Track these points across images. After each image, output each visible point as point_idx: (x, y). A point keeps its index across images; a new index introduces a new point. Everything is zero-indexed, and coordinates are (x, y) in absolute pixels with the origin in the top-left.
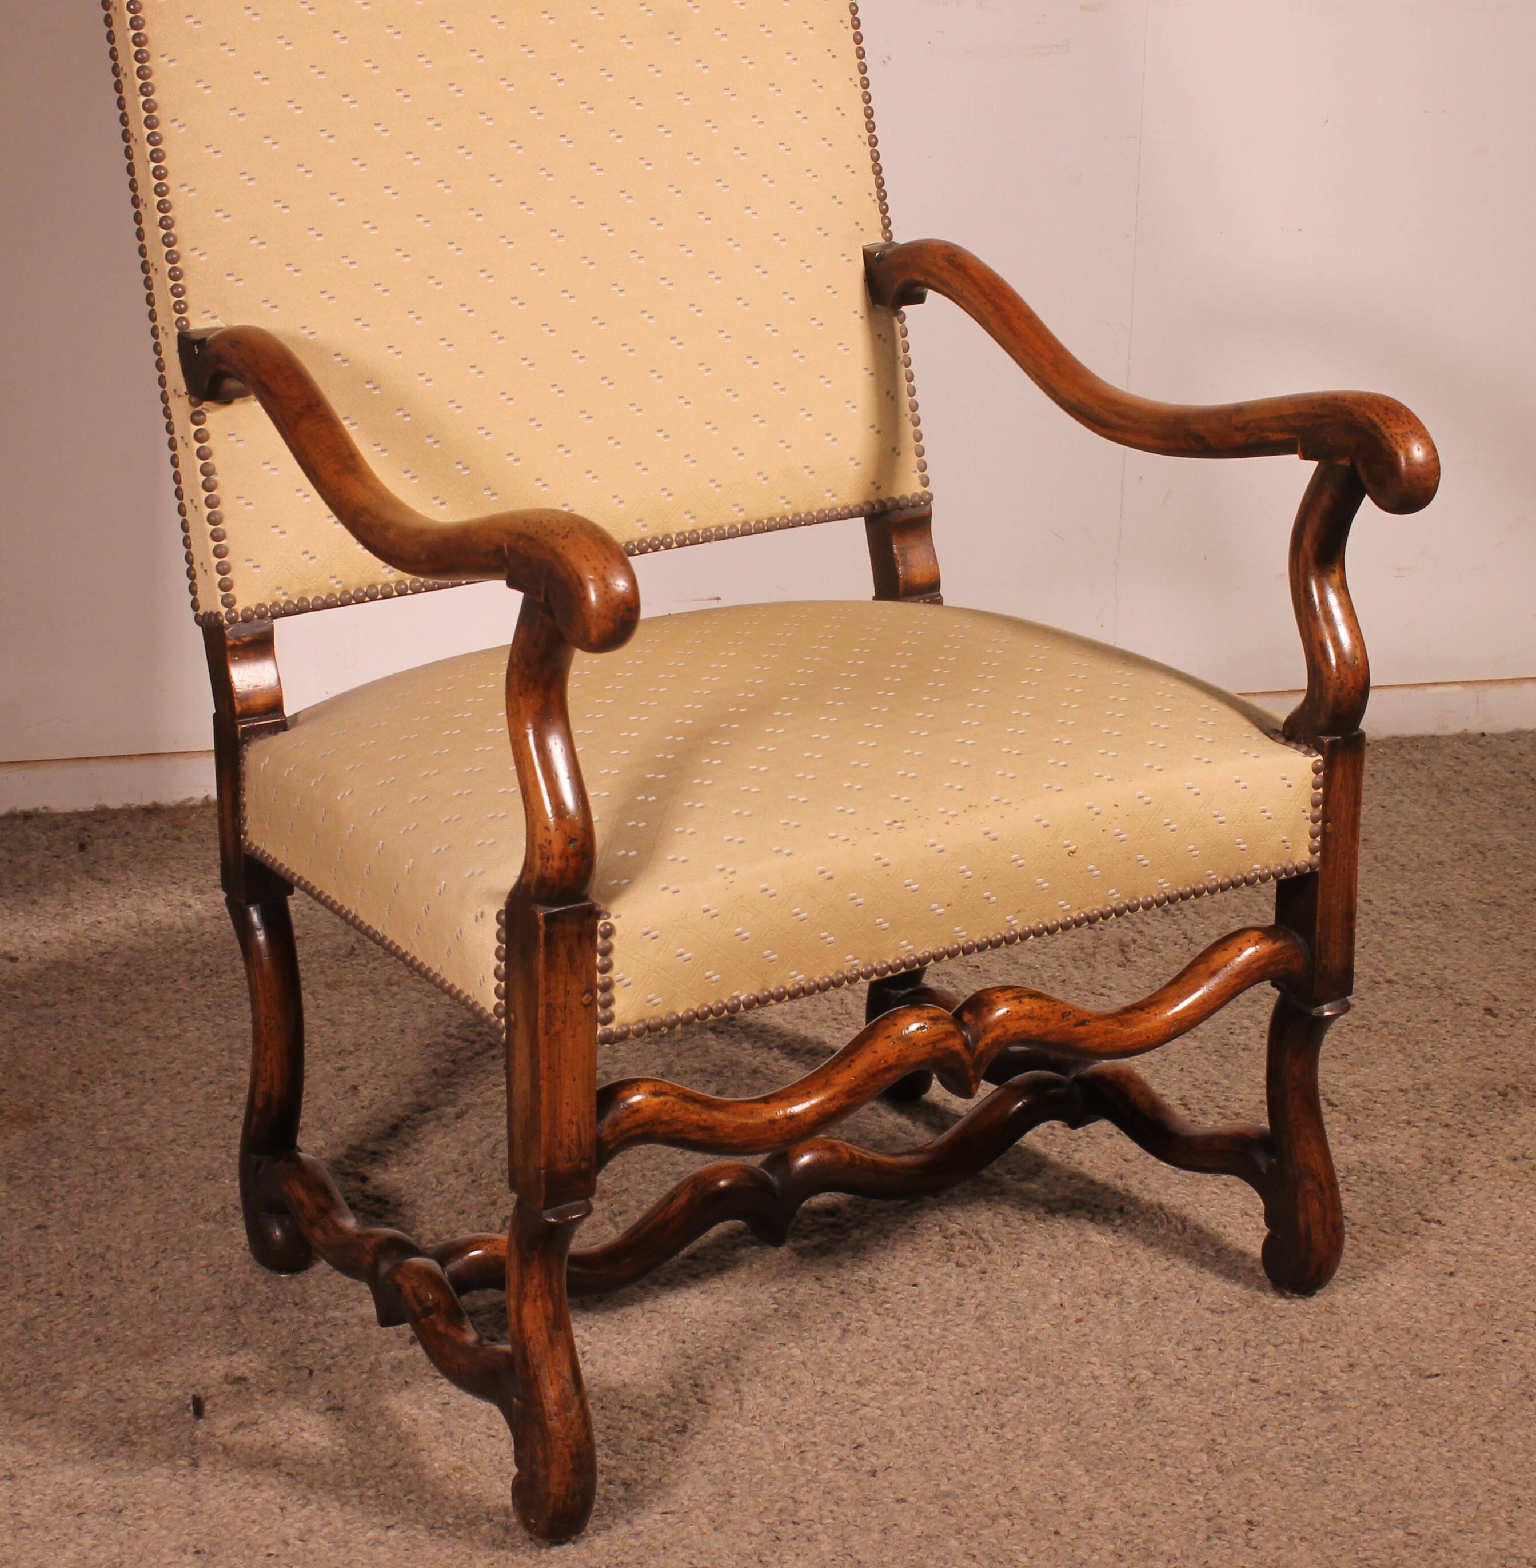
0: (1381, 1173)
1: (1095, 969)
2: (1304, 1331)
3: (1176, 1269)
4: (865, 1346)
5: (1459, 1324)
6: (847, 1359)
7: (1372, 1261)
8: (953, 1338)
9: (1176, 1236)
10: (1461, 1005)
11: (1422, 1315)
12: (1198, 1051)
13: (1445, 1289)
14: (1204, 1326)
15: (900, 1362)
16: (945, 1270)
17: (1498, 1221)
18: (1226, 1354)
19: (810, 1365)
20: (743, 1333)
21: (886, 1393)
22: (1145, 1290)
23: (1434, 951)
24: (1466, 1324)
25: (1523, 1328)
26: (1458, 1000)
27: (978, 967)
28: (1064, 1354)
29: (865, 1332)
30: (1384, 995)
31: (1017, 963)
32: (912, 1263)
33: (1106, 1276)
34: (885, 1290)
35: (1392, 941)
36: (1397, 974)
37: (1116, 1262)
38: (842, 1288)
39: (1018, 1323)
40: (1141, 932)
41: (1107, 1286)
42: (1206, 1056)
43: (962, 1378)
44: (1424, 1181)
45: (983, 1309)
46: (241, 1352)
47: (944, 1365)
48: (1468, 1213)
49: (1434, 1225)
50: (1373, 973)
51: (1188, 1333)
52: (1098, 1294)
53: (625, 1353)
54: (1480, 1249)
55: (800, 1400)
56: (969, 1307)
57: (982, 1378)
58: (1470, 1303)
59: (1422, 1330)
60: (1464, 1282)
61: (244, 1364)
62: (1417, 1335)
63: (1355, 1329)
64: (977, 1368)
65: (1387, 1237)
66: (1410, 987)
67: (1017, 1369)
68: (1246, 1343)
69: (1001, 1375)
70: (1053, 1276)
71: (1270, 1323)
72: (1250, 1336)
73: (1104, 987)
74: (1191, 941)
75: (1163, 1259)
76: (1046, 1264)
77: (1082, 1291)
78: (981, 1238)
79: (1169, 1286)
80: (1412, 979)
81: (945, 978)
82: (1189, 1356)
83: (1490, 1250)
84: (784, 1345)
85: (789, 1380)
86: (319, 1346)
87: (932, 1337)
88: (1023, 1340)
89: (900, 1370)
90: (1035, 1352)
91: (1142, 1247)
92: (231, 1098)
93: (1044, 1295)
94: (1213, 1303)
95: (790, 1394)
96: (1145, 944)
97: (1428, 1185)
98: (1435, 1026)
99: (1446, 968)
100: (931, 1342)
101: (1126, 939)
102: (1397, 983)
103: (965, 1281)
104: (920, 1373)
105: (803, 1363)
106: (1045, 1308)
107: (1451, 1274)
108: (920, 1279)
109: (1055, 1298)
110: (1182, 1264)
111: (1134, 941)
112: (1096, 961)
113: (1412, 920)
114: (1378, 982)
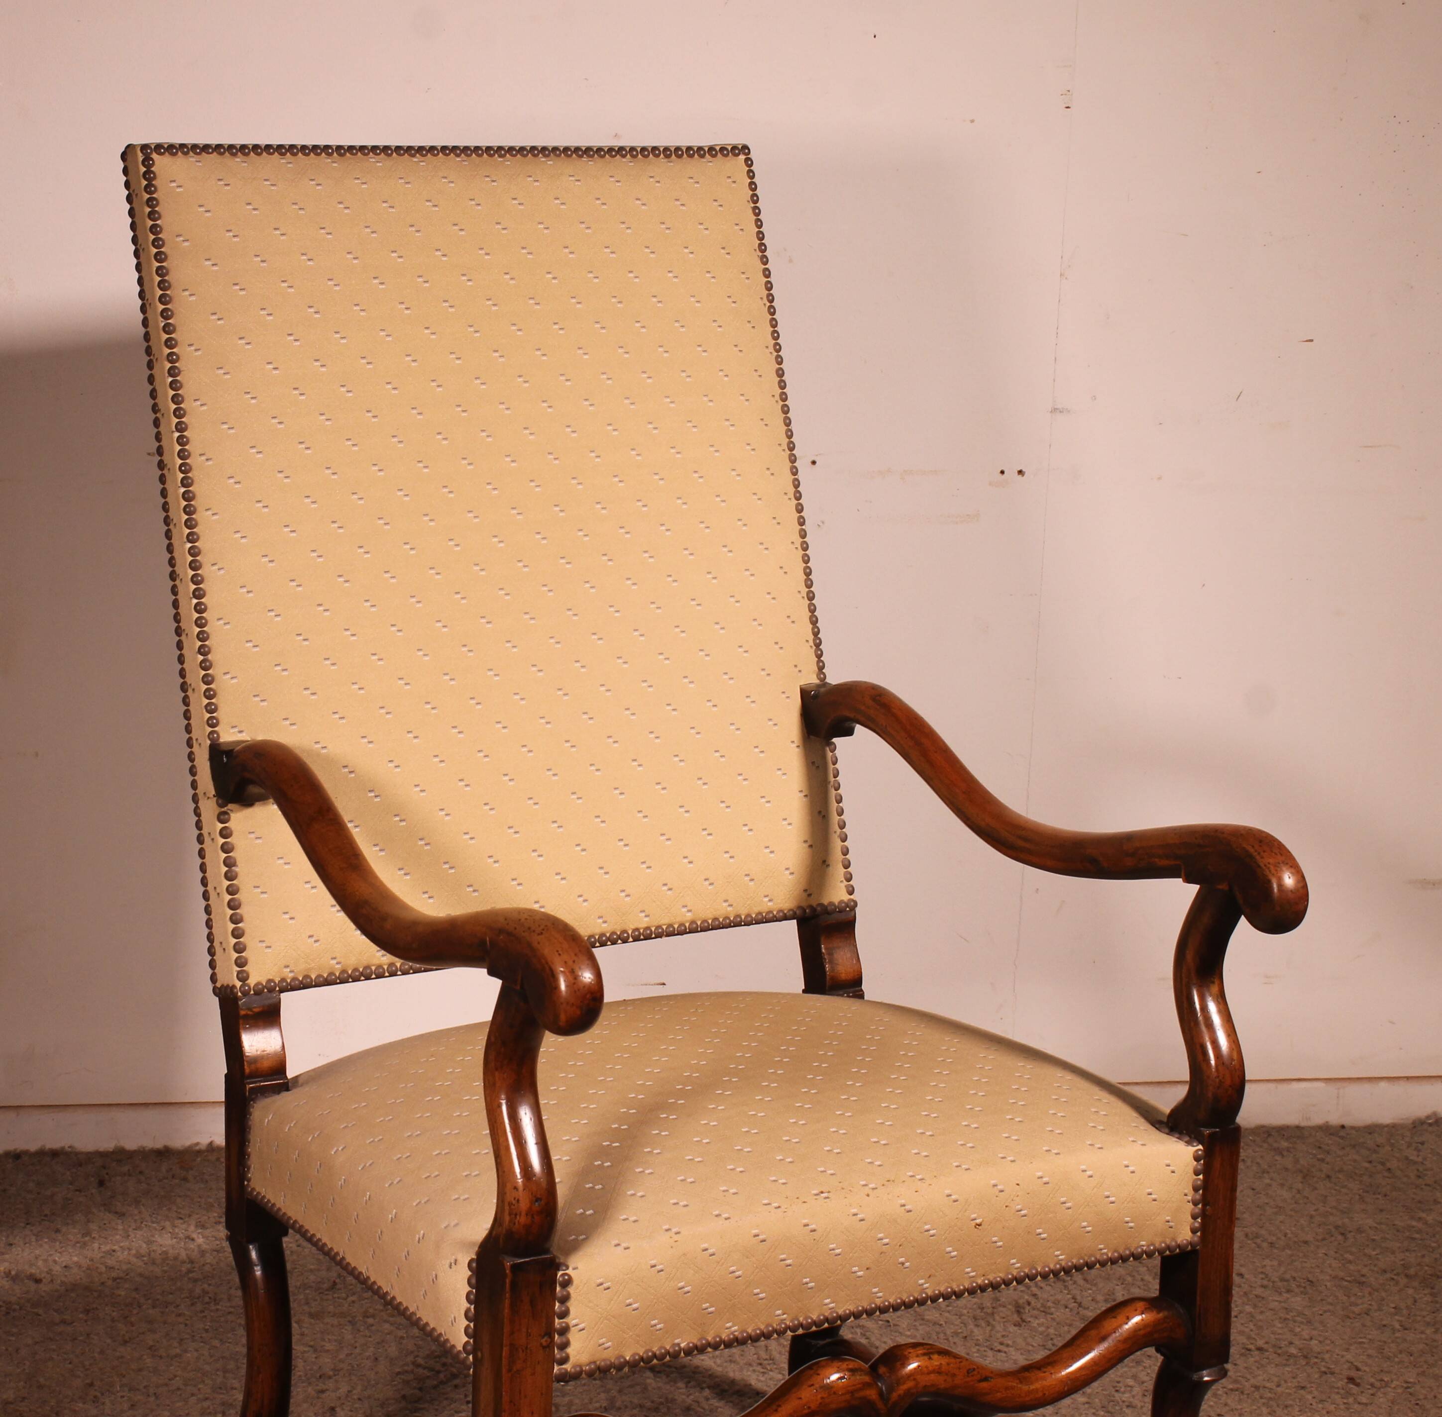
1: (993, 1327)
10: (1325, 1373)
12: (1087, 1406)
23: (1302, 1323)
26: (1323, 1369)
27: (888, 1321)
30: (1256, 1362)
31: (923, 1319)
35: (1262, 1312)
36: (1267, 1343)
40: (1035, 1295)
42: (1094, 1411)
50: (1245, 1341)
66: (1279, 1355)
73: (1001, 1344)
74: (1080, 1305)
80: (1280, 1348)
81: (859, 1331)
96: (1039, 1305)
98: (1302, 1392)
99: (1311, 1339)
101: (1021, 1301)
102: (1267, 1351)
111: (1029, 1304)
112: (994, 1320)
113: (1280, 1294)
114: (1249, 1350)
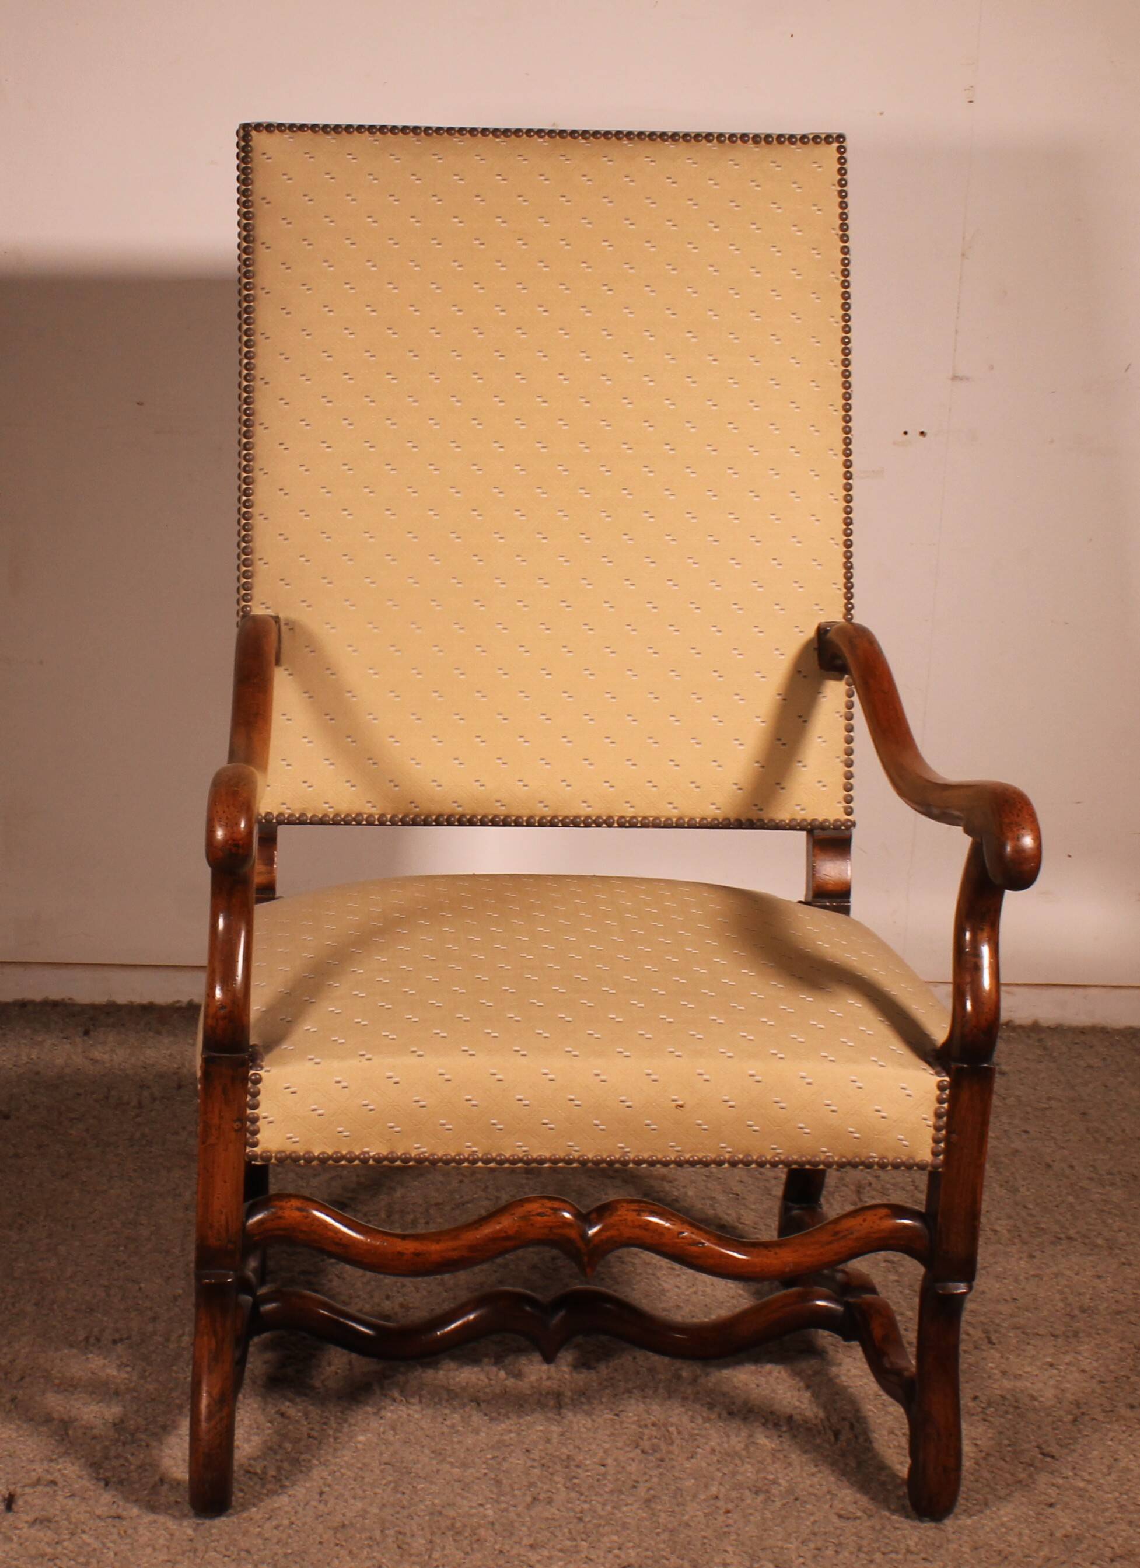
0: (1017, 1408)
2: (911, 1543)
3: (820, 1475)
4: (547, 1514)
5: (1045, 1552)
6: (529, 1524)
7: (988, 1486)
8: (620, 1515)
9: (828, 1446)
10: (1124, 1264)
11: (1015, 1540)
12: (896, 1284)
13: (1042, 1518)
14: (830, 1529)
15: (570, 1533)
16: (631, 1455)
17: (1104, 1461)
18: (841, 1556)
19: (497, 1526)
20: (453, 1491)
21: (550, 1558)
22: (790, 1491)
23: (1116, 1215)
24: (1051, 1552)
25: (1099, 1562)
26: (1123, 1260)
27: (738, 1195)
28: (705, 1541)
29: (550, 1501)
30: (1062, 1250)
31: (770, 1194)
32: (607, 1446)
33: (762, 1475)
34: (578, 1466)
35: (1082, 1203)
36: (1078, 1233)
37: (774, 1462)
38: (543, 1461)
39: (677, 1509)
41: (759, 1484)
42: (901, 1288)
43: (616, 1552)
44: (1050, 1419)
45: (652, 1492)
46: (60, 1460)
47: (605, 1539)
48: (1080, 1451)
49: (1048, 1459)
50: (1058, 1230)
51: (815, 1534)
52: (750, 1490)
53: (354, 1498)
54: (1082, 1484)
55: (479, 1556)
56: (642, 1491)
57: (632, 1553)
58: (1059, 1534)
59: (1012, 1554)
60: (1060, 1513)
61: (59, 1470)
62: (1006, 1558)
63: (955, 1546)
64: (631, 1544)
65: (1006, 1466)
66: (1085, 1244)
67: (663, 1550)
68: (859, 1549)
69: (649, 1553)
70: (718, 1470)
71: (885, 1532)
72: (865, 1542)
75: (812, 1466)
76: (715, 1459)
77: (738, 1486)
78: (668, 1431)
79: (811, 1490)
80: (1089, 1238)
81: (709, 1202)
82: (808, 1555)
83: (1090, 1487)
84: (481, 1505)
85: (475, 1538)
86: (122, 1461)
87: (602, 1513)
88: (676, 1524)
89: (568, 1539)
90: (682, 1536)
91: (799, 1452)
92: (125, 1247)
93: (706, 1486)
94: (842, 1509)
95: (472, 1550)
96: (879, 1187)
97: (1053, 1422)
98: (1098, 1281)
99: (1120, 1231)
100: (601, 1517)
102: (1076, 1240)
103: (645, 1466)
104: (584, 1543)
105: (493, 1523)
106: (703, 1497)
107: (1051, 1505)
108: (609, 1461)
109: (714, 1490)
110: (827, 1472)
111: (870, 1184)
112: (833, 1198)
113: (1104, 1187)
114: (1060, 1239)
